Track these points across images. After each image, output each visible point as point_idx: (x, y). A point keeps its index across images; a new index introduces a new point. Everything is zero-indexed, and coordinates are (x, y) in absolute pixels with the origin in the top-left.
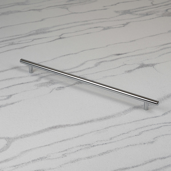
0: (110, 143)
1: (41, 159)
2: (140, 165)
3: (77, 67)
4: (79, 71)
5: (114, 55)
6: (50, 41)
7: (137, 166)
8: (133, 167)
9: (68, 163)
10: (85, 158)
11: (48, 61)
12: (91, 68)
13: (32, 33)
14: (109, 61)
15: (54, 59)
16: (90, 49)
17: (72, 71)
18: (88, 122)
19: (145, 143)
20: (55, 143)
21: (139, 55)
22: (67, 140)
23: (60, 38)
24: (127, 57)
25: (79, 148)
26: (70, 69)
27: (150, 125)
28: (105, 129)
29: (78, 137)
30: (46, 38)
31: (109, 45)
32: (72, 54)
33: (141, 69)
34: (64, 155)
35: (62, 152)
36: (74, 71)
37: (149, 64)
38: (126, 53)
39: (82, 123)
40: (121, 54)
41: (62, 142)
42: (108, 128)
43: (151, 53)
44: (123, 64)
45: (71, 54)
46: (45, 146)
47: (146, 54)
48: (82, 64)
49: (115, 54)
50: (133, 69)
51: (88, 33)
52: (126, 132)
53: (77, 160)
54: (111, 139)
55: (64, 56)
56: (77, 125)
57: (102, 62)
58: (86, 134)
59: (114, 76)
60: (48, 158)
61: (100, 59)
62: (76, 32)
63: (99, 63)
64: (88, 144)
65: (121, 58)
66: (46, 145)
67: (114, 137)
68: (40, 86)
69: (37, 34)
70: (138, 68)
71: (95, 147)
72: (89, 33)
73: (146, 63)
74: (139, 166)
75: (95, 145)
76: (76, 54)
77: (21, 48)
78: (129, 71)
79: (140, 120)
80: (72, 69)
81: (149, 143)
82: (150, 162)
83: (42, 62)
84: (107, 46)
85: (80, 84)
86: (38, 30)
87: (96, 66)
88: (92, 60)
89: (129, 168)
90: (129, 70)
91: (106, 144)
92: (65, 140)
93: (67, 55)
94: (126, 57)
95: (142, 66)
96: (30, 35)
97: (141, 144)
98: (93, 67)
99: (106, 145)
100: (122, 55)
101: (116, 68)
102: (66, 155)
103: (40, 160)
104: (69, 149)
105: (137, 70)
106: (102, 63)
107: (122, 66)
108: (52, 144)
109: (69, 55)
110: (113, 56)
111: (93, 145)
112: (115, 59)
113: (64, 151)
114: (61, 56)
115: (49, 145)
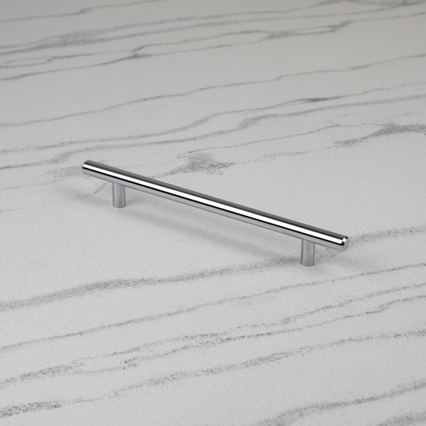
0: (283, 332)
1: (53, 371)
2: (383, 396)
3: (185, 128)
4: (189, 140)
5: (299, 100)
6: (104, 64)
7: (373, 399)
8: (359, 402)
9: (141, 385)
10: (199, 373)
11: (92, 112)
12: (229, 132)
13: (49, 42)
14: (285, 115)
15: (112, 107)
16: (227, 86)
17: (168, 140)
18: (213, 273)
19: (400, 333)
20: (103, 327)
21: (379, 102)
22: (142, 320)
23: (136, 56)
24: (342, 106)
25: (181, 344)
26: (162, 134)
27: (417, 286)
28: (267, 292)
29: (177, 313)
30: (91, 54)
31: (286, 76)
32: (170, 96)
33: (384, 137)
34: (129, 362)
35: (122, 353)
36: (175, 139)
37: (411, 126)
38: (338, 98)
39: (192, 277)
40: (324, 99)
41: (124, 326)
42: (276, 291)
43: (417, 97)
44: (330, 125)
45: (165, 96)
46: (68, 335)
47: (401, 99)
48: (201, 122)
49: (305, 100)
50: (361, 138)
51: (220, 46)
52: (337, 304)
53: (173, 377)
54: (287, 321)
55: (146, 99)
56: (176, 280)
57: (262, 117)
58: (206, 305)
59: (299, 153)
60: (77, 370)
61: (258, 109)
62: (186, 41)
63: (254, 119)
64: (211, 333)
65: (321, 109)
66: (71, 333)
67: (296, 317)
68: (63, 175)
69: (64, 44)
70: (378, 134)
71: (232, 343)
72: (224, 46)
73: (401, 121)
74: (378, 398)
75: (234, 337)
76: (182, 95)
77: (13, 78)
78: (347, 143)
79: (382, 271)
80: (166, 133)
81: (411, 333)
82: (416, 387)
83: (74, 115)
84: (279, 78)
85: (191, 173)
86: (69, 35)
87: (244, 128)
88: (231, 112)
89: (346, 404)
90: (348, 139)
91: (268, 334)
92: (134, 321)
93: (155, 98)
94: (337, 107)
95: (390, 129)
96: (42, 47)
97: (384, 336)
98: (234, 130)
99: (268, 337)
100: (325, 102)
101: (306, 134)
102: (135, 362)
103: (50, 374)
104: (147, 345)
105: (372, 139)
106: (262, 121)
107: (326, 128)
108: (92, 330)
109: (159, 97)
110: (297, 102)
111: (225, 337)
112: (305, 112)
113: (128, 352)
114: (135, 102)
115: (81, 334)
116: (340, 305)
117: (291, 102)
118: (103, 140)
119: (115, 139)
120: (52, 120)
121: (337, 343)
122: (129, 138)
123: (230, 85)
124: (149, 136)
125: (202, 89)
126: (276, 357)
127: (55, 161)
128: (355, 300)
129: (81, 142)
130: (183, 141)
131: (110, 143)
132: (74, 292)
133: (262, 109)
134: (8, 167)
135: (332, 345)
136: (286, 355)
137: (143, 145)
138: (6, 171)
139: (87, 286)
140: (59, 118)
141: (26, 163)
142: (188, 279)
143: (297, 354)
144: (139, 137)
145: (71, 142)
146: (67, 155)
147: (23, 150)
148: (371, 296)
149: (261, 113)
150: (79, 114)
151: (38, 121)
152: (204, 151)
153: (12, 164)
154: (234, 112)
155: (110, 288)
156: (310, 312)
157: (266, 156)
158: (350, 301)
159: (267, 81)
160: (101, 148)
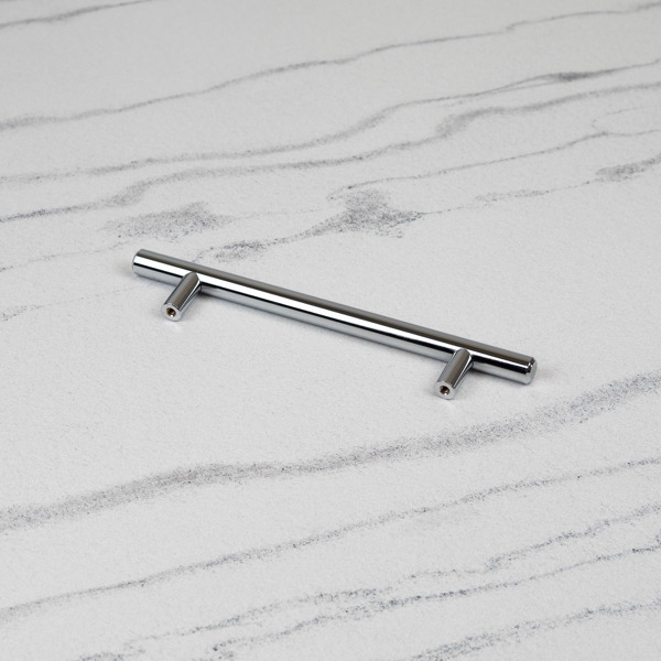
116: (589, 532)
117: (528, 80)
118: (204, 157)
119: (225, 155)
120: (120, 111)
121: (579, 616)
122: (249, 153)
123: (427, 42)
124: (282, 150)
125: (377, 50)
126: (472, 644)
127: (121, 201)
128: (615, 520)
129: (166, 161)
130: (339, 162)
131: (216, 164)
132: (137, 490)
133: (477, 95)
134: (41, 213)
135: (570, 620)
136: (490, 639)
137: (270, 168)
138: (37, 220)
139: (159, 478)
140: (133, 107)
141: (71, 205)
142: (332, 467)
143: (509, 639)
144: (265, 152)
145: (150, 161)
146: (141, 188)
147: (68, 175)
148: (642, 513)
149: (474, 105)
150: (166, 99)
151: (96, 113)
152: (374, 186)
153: (47, 207)
154: (429, 101)
155: (198, 484)
156: (537, 547)
157: (479, 198)
158: (607, 523)
159: (489, 34)
160: (200, 173)
